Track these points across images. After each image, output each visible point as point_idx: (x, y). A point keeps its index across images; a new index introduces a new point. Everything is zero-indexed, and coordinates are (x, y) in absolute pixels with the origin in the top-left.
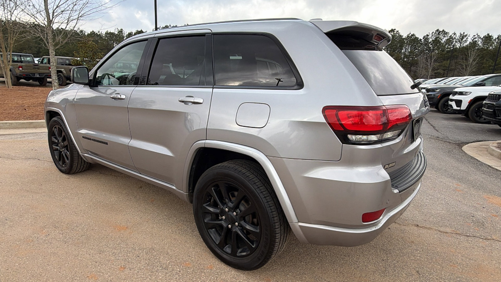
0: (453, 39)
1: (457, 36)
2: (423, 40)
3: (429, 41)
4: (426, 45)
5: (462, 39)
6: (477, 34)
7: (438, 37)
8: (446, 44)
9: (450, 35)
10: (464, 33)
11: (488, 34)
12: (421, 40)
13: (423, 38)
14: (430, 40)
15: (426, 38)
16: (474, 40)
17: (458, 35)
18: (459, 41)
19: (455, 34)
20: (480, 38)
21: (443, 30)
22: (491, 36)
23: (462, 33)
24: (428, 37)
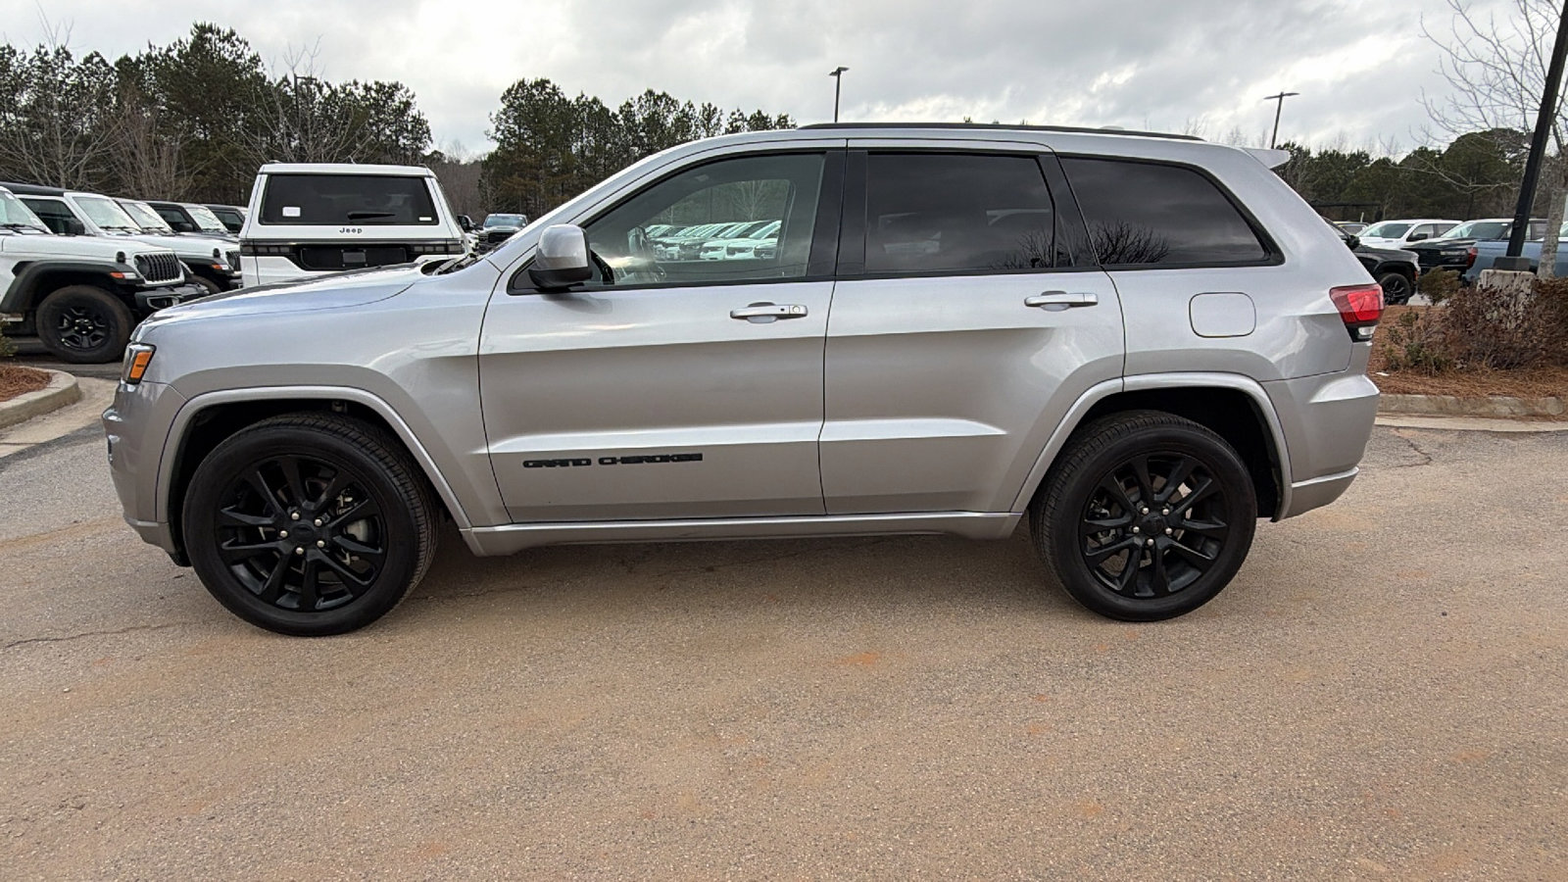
0: (690, 120)
1: (697, 110)
2: (621, 116)
3: (634, 120)
4: (629, 130)
5: (709, 120)
6: (738, 111)
7: (655, 112)
8: (677, 131)
9: (681, 109)
10: (710, 105)
11: (759, 112)
12: (615, 116)
13: (621, 112)
14: (639, 119)
15: (627, 110)
16: (734, 125)
17: (698, 108)
18: (704, 126)
19: (691, 106)
20: (746, 120)
21: (664, 95)
22: (767, 118)
23: (706, 105)
24: (632, 109)
